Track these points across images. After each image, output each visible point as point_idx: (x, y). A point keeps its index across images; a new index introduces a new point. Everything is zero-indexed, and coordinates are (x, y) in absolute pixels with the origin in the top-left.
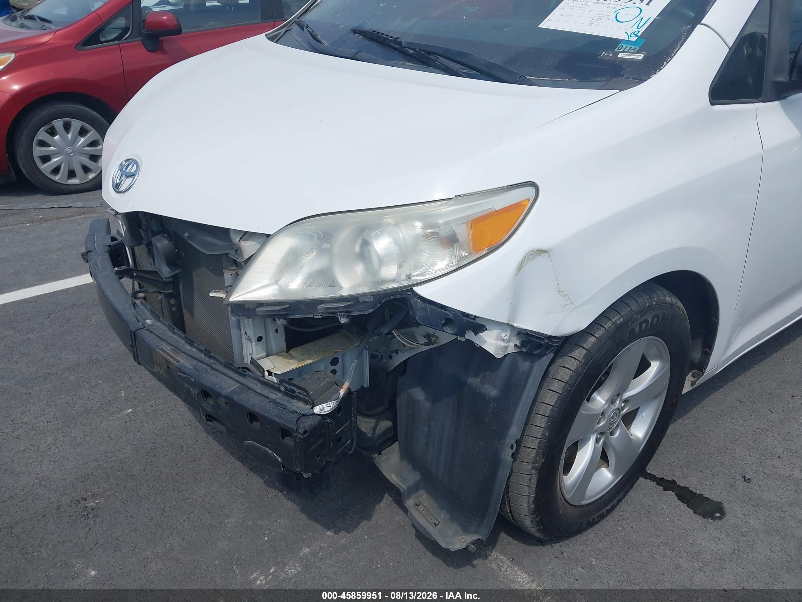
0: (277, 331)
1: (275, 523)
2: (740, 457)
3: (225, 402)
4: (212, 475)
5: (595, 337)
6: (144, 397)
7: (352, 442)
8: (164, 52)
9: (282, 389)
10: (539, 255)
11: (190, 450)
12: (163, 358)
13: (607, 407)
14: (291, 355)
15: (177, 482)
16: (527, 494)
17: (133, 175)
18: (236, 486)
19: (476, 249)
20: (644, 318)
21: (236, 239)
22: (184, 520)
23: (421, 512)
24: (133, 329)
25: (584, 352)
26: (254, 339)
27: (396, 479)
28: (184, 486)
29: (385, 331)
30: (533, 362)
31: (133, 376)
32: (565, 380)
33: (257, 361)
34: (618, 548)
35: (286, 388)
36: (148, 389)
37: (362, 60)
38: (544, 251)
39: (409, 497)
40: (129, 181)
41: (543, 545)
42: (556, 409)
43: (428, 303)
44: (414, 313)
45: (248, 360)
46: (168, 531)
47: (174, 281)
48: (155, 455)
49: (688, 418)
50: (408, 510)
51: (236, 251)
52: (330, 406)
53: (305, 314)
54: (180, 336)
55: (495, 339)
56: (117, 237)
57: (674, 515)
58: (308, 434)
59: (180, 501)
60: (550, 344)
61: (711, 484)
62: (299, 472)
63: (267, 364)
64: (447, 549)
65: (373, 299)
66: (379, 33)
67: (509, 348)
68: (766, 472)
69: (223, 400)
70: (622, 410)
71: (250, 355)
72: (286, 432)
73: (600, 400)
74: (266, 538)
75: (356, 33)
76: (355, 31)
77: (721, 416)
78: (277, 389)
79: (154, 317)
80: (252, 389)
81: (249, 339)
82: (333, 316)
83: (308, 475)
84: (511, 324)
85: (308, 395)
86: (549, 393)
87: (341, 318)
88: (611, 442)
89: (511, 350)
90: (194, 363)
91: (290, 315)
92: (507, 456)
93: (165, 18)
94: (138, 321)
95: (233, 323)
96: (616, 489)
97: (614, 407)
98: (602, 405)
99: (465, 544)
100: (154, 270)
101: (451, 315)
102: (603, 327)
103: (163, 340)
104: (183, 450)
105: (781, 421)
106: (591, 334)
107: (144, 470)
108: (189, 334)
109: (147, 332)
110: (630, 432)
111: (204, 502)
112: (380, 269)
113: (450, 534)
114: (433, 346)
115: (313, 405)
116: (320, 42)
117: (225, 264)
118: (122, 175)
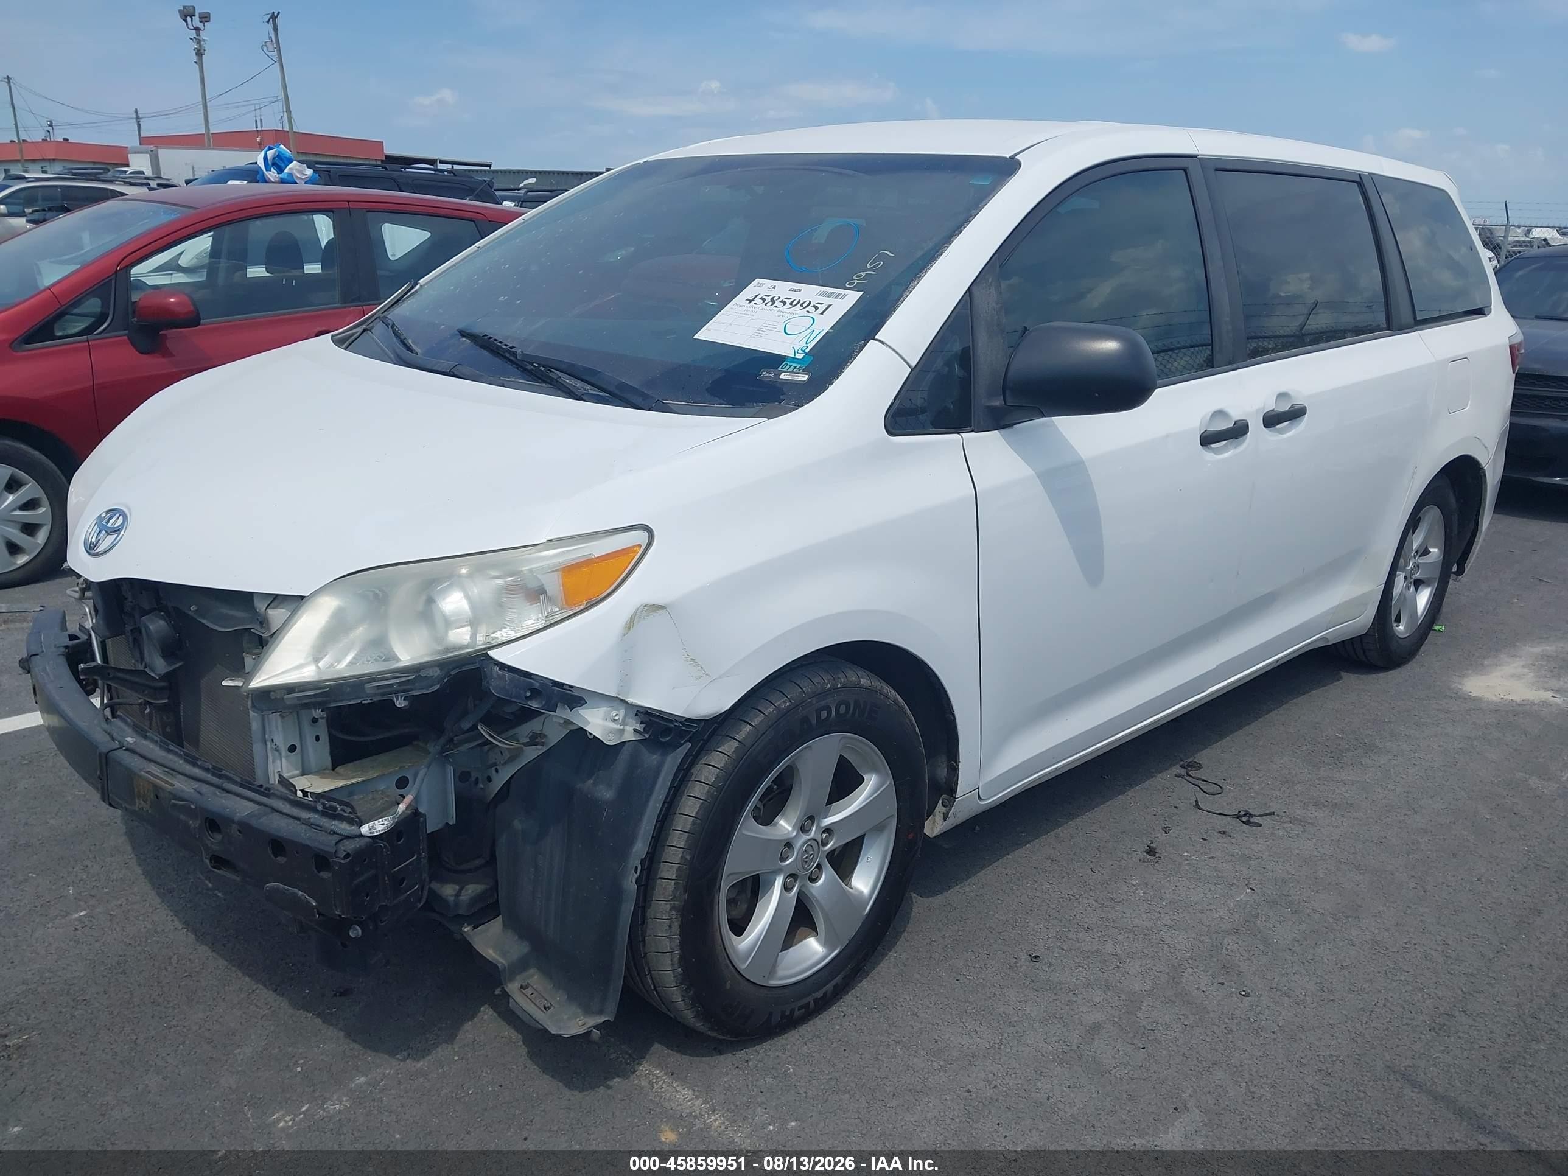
0: (317, 738)
1: (315, 1049)
2: (1033, 931)
3: (239, 831)
4: (218, 993)
5: (751, 725)
6: (107, 893)
7: (422, 887)
8: (166, 353)
9: (320, 808)
10: (655, 611)
11: (184, 962)
12: (150, 782)
13: (796, 836)
14: (337, 773)
15: (159, 1005)
16: (668, 950)
17: (117, 530)
18: (257, 1006)
19: (570, 603)
20: (823, 703)
21: (260, 606)
22: (168, 1055)
23: (529, 997)
24: (105, 750)
25: (736, 744)
26: (284, 749)
27: (494, 955)
28: (170, 1011)
29: (466, 725)
30: (665, 754)
31: (89, 866)
32: (709, 781)
33: (290, 780)
34: (829, 1051)
35: (324, 805)
36: (115, 882)
37: (463, 376)
38: (661, 607)
39: (512, 979)
40: (111, 538)
41: (721, 1054)
42: (699, 821)
43: (508, 671)
44: (488, 682)
45: (274, 779)
46: (141, 1069)
47: (172, 683)
48: (123, 972)
49: (969, 885)
50: (509, 996)
51: (261, 623)
52: (383, 824)
53: (350, 700)
54: (176, 753)
55: (603, 719)
56: (78, 634)
57: (920, 1006)
58: (350, 858)
59: (163, 1030)
60: (684, 728)
61: (983, 966)
62: (340, 916)
63: (302, 783)
64: (560, 1036)
65: (439, 671)
66: (491, 338)
67: (625, 733)
68: (1065, 948)
69: (235, 827)
70: (824, 844)
71: (279, 772)
72: (322, 860)
73: (785, 826)
74: (299, 1069)
75: (463, 336)
76: (463, 333)
77: (1019, 880)
78: (311, 809)
79: (138, 733)
80: (277, 811)
81: (277, 750)
82: (386, 697)
83: (355, 932)
84: (622, 698)
85: (354, 811)
86: (689, 800)
87: (397, 700)
88: (812, 894)
89: (629, 735)
90: (196, 785)
91: (330, 703)
92: (630, 883)
93: (172, 300)
94: (113, 739)
95: (255, 725)
96: (830, 969)
97: (808, 837)
98: (789, 833)
99: (586, 1027)
100: (141, 667)
101: (538, 684)
102: (760, 711)
103: (150, 761)
104: (170, 964)
105: (1104, 884)
106: (746, 722)
107: (105, 992)
108: (189, 749)
109: (126, 752)
110: (848, 884)
111: (203, 1029)
112: (446, 632)
113: (565, 1017)
114: (541, 749)
115: (360, 824)
116: (409, 348)
117: (245, 645)
118: (100, 532)
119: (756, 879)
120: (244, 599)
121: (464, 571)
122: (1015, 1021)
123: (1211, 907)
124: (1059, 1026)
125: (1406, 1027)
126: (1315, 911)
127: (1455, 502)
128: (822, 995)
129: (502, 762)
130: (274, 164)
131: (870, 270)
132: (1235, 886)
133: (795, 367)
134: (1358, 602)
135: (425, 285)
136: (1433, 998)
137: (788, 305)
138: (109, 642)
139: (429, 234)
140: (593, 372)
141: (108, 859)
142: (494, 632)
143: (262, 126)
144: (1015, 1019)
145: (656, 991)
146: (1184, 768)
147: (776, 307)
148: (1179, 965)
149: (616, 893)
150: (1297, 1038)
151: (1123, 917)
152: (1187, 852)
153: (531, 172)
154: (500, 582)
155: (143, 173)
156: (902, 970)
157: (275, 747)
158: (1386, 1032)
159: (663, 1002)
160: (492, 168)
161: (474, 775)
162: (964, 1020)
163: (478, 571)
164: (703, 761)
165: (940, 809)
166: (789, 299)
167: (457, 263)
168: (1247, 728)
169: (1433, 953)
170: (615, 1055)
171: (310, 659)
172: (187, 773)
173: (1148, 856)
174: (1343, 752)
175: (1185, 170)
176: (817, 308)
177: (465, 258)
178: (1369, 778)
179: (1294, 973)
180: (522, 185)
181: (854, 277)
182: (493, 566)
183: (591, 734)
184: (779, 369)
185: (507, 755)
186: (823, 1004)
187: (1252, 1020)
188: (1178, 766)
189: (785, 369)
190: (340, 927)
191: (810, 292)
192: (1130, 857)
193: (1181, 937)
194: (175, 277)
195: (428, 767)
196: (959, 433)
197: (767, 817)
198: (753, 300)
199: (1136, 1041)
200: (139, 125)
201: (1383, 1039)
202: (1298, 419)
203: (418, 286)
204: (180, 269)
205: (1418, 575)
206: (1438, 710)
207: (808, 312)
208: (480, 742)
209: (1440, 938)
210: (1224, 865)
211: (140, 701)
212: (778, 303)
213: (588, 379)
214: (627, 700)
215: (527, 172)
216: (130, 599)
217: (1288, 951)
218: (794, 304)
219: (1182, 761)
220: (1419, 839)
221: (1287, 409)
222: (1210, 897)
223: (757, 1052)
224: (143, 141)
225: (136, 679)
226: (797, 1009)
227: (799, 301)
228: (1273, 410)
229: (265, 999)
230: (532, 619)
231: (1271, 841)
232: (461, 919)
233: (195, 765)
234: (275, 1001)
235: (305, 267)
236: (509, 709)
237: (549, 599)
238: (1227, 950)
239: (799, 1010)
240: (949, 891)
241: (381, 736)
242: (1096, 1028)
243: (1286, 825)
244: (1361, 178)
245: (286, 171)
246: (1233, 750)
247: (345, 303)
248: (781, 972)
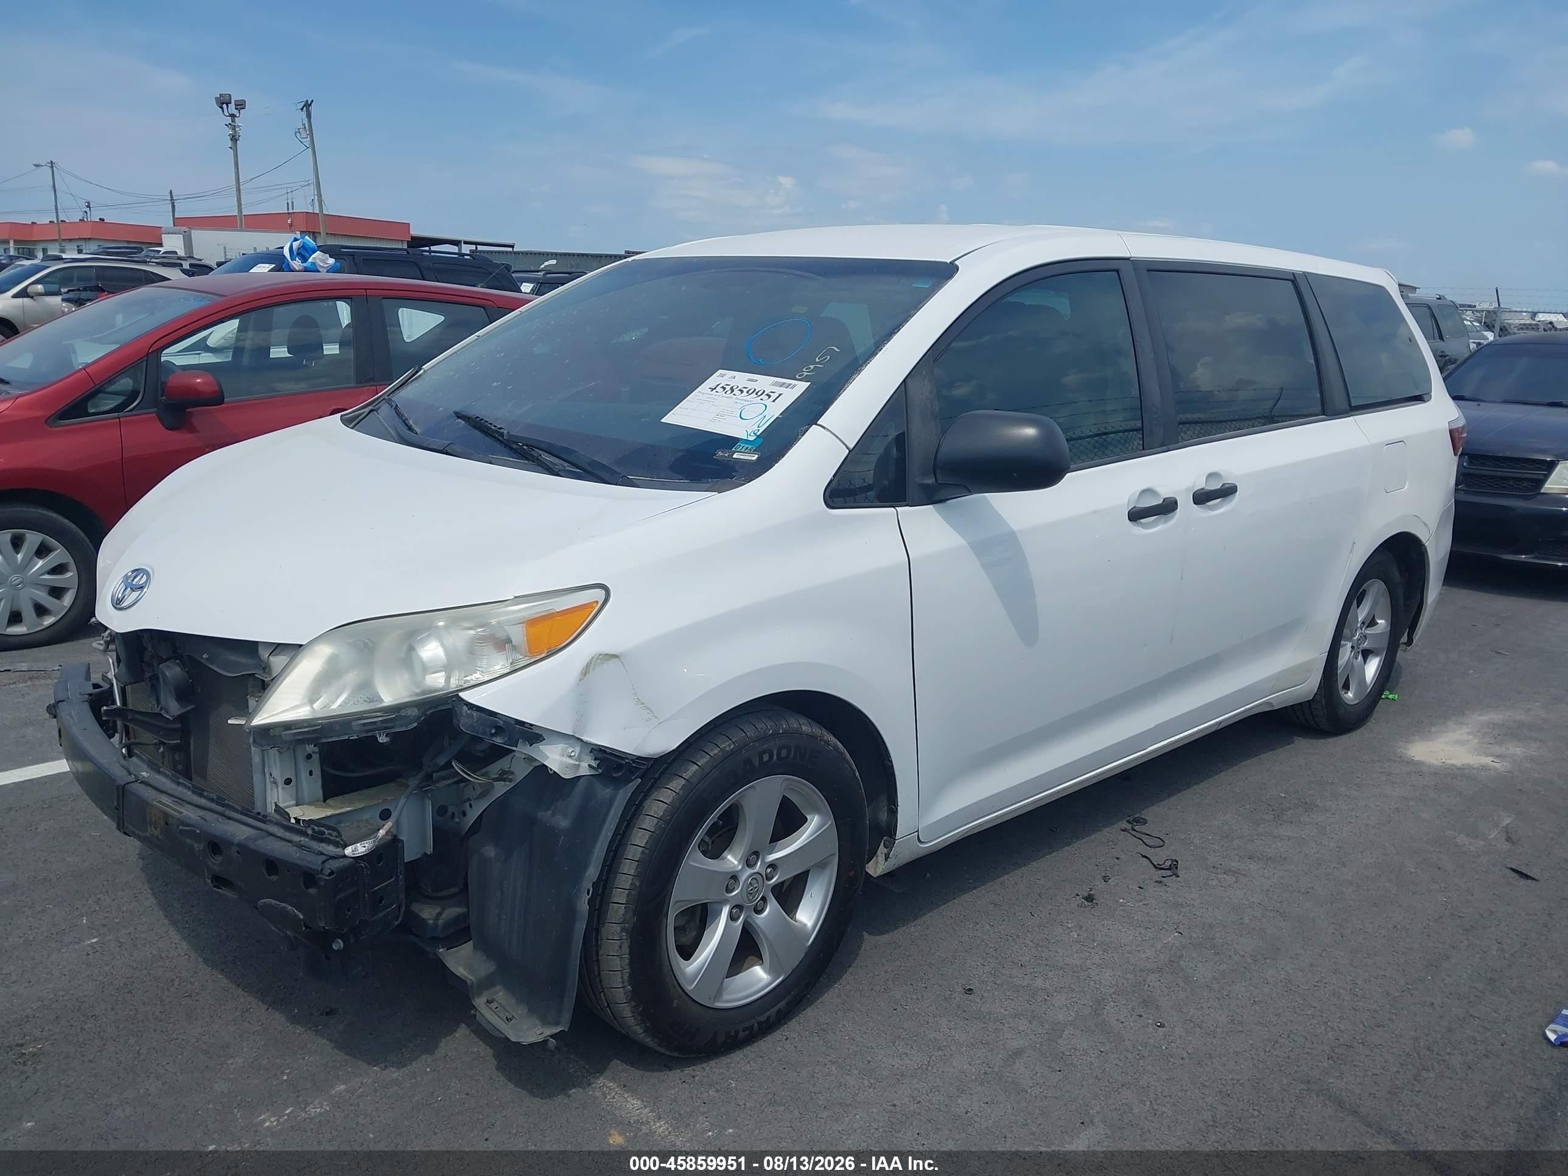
0: (311, 773)
1: (301, 1061)
2: (970, 967)
3: (238, 852)
4: (215, 1011)
5: (697, 765)
6: (117, 923)
7: (399, 907)
8: (193, 430)
9: (310, 832)
10: (609, 660)
11: (184, 984)
12: (161, 811)
13: (741, 869)
14: (328, 804)
15: (161, 1021)
16: (619, 968)
17: (141, 588)
18: (249, 1023)
19: (531, 651)
20: (765, 747)
21: (264, 654)
22: (168, 1063)
23: (494, 1010)
24: (122, 783)
25: (684, 782)
26: (280, 781)
27: (463, 972)
28: (171, 1026)
29: (441, 762)
30: (617, 788)
31: (102, 899)
32: (658, 815)
33: (286, 809)
34: (770, 1070)
35: (313, 829)
36: (125, 914)
37: (454, 454)
38: (615, 656)
39: (479, 995)
40: (135, 595)
41: (670, 1070)
42: (647, 851)
43: (476, 710)
44: (458, 721)
45: (271, 809)
46: (143, 1075)
47: (184, 728)
48: (130, 992)
50: (478, 1012)
51: (264, 669)
52: (365, 847)
53: (339, 736)
55: (561, 756)
56: (101, 683)
57: (858, 1032)
58: (335, 875)
59: (164, 1042)
60: (634, 765)
61: (919, 997)
62: (324, 928)
63: (295, 812)
64: (518, 1043)
65: (417, 711)
66: (482, 420)
67: (581, 768)
68: (998, 982)
69: (234, 849)
70: (769, 878)
71: (275, 803)
72: (309, 877)
73: (732, 860)
74: (285, 1077)
75: (459, 417)
76: (458, 415)
77: (962, 922)
78: (303, 833)
79: (152, 769)
80: (272, 835)
81: (275, 783)
82: (370, 734)
83: (338, 945)
84: (577, 736)
85: (339, 835)
86: (639, 832)
87: (380, 736)
88: (758, 925)
89: (584, 770)
90: (202, 813)
91: (321, 738)
92: (583, 905)
93: (199, 380)
94: (130, 774)
95: (256, 759)
96: (774, 995)
97: (753, 871)
98: (735, 866)
99: (541, 1036)
100: (157, 710)
101: (502, 723)
102: (706, 753)
103: (162, 792)
104: (173, 985)
105: (1041, 926)
106: (693, 762)
107: (112, 1009)
108: (197, 780)
109: (142, 784)
110: (793, 917)
111: (200, 1042)
112: (424, 678)
113: (525, 1027)
114: (509, 785)
115: (345, 846)
116: (410, 429)
117: (250, 690)
118: (126, 589)
119: (705, 907)
120: (250, 648)
121: (441, 624)
122: (944, 1046)
123: (1139, 948)
124: (984, 1051)
125: (1306, 1055)
126: (1236, 953)
127: (1398, 576)
128: (765, 1019)
129: (475, 797)
130: (298, 254)
131: (818, 363)
132: (1164, 930)
133: (747, 448)
134: (1302, 670)
135: (428, 370)
136: (1335, 1031)
137: (745, 393)
138: (128, 689)
139: (443, 318)
140: (571, 452)
141: (120, 893)
142: (466, 677)
143: (293, 209)
144: (945, 1044)
145: (610, 1008)
146: (1130, 823)
147: (734, 395)
148: (1103, 999)
149: (571, 913)
150: (1204, 1064)
151: (1055, 956)
152: (1123, 899)
153: (552, 254)
154: (472, 632)
155: (176, 253)
156: (844, 1000)
157: (272, 780)
158: (1287, 1060)
159: (615, 1019)
160: (515, 250)
161: (451, 809)
162: (897, 1044)
163: (453, 623)
164: (653, 796)
165: (882, 850)
166: (746, 388)
167: (458, 351)
168: (1195, 787)
169: (1342, 991)
170: (573, 1070)
171: (306, 700)
172: (194, 802)
173: (1086, 903)
174: (1284, 810)
175: (1117, 271)
176: (769, 396)
177: (465, 346)
178: (1304, 834)
179: (1209, 1008)
180: (542, 266)
181: (804, 370)
182: (466, 618)
183: (551, 769)
184: (733, 449)
185: (479, 791)
186: (767, 1028)
187: (1164, 1048)
188: (1124, 821)
189: (738, 450)
190: (324, 938)
191: (765, 382)
192: (1068, 902)
193: (1108, 974)
194: (203, 356)
195: (408, 798)
196: (894, 507)
197: (715, 851)
198: (715, 389)
199: (1053, 1065)
200: (173, 207)
201: (1282, 1065)
202: (1228, 497)
203: (422, 371)
204: (208, 349)
205: (1366, 645)
206: (1381, 773)
207: (761, 399)
208: (456, 779)
209: (1350, 978)
210: (1157, 911)
211: (155, 741)
212: (736, 392)
213: (564, 456)
214: (582, 738)
215: (548, 254)
216: (150, 649)
217: (1206, 988)
218: (750, 392)
219: (1129, 816)
220: (1344, 890)
221: (1219, 487)
222: (1140, 939)
223: (703, 1068)
224: (177, 221)
225: (153, 721)
226: (741, 1030)
227: (755, 390)
228: (1203, 489)
229: (257, 1017)
230: (500, 665)
231: (1204, 890)
232: (437, 941)
233: (201, 795)
234: (267, 1019)
235: (324, 347)
236: (480, 747)
237: (514, 648)
238: (1149, 986)
239: (743, 1031)
240: (896, 931)
241: (368, 773)
242: (1018, 1053)
243: (1219, 876)
244: (1295, 277)
245: (310, 260)
246: (1179, 807)
247: (361, 383)
248: (726, 997)
